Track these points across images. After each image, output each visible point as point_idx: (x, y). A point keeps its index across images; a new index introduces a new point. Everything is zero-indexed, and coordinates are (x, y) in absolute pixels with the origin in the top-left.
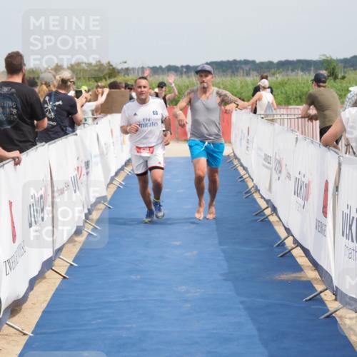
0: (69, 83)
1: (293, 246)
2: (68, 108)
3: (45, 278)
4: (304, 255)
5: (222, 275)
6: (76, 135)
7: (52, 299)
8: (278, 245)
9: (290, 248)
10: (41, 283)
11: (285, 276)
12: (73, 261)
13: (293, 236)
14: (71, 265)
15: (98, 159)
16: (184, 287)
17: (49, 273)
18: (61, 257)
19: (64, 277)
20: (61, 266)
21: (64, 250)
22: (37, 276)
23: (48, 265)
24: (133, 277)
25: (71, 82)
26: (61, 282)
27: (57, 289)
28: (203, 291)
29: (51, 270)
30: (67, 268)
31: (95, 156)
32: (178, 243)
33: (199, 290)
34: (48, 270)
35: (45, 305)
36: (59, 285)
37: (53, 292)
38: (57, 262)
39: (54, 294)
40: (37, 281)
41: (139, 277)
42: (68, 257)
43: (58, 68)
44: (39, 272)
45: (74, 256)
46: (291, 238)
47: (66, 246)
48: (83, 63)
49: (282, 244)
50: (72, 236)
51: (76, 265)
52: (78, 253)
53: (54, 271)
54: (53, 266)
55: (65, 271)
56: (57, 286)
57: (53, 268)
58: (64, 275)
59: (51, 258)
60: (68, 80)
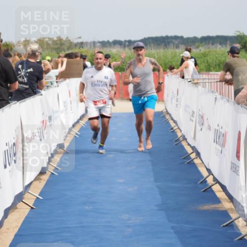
0: (37, 53)
1: (213, 183)
2: (37, 74)
3: (17, 208)
4: (222, 190)
5: (156, 205)
6: (42, 95)
8: (201, 182)
9: (210, 185)
10: (13, 213)
11: (207, 207)
12: (39, 195)
13: (213, 175)
14: (38, 198)
16: (127, 215)
17: (20, 205)
18: (29, 191)
19: (32, 208)
20: (30, 199)
21: (32, 186)
22: (11, 206)
23: (19, 198)
24: (87, 207)
25: (39, 52)
26: (30, 211)
27: (26, 217)
28: (142, 218)
29: (21, 202)
30: (34, 200)
31: (56, 112)
32: (122, 181)
33: (138, 218)
34: (19, 202)
35: (16, 230)
36: (28, 214)
37: (23, 220)
38: (27, 196)
40: (10, 211)
41: (91, 207)
42: (36, 191)
43: (27, 43)
44: (12, 204)
45: (39, 191)
46: (211, 177)
47: (33, 183)
48: (46, 38)
49: (205, 181)
50: (38, 175)
51: (41, 198)
52: (43, 188)
53: (24, 202)
54: (23, 199)
55: (33, 203)
56: (26, 214)
57: (23, 201)
58: (31, 206)
59: (21, 193)
60: (37, 51)
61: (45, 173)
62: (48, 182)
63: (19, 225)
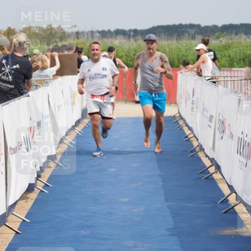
0: (25, 46)
1: (236, 202)
4: (247, 211)
5: (167, 230)
6: (29, 96)
8: (222, 202)
9: (233, 205)
11: (228, 231)
12: (25, 217)
13: (235, 193)
14: (24, 221)
15: (48, 120)
16: (132, 242)
17: (3, 229)
18: (14, 213)
19: (17, 233)
20: (14, 222)
21: (17, 206)
24: (83, 232)
26: (14, 237)
27: (10, 244)
28: (150, 245)
29: (4, 226)
30: (19, 224)
31: (46, 117)
32: (126, 200)
33: (145, 245)
34: (2, 226)
36: (12, 240)
37: (6, 247)
38: (11, 218)
39: (7, 248)
41: (88, 232)
42: (21, 213)
43: (10, 33)
45: (26, 212)
46: (234, 195)
47: (19, 202)
49: (226, 201)
50: (24, 193)
51: (28, 221)
52: (31, 209)
53: (7, 226)
54: (6, 221)
55: (18, 227)
56: (10, 240)
57: (7, 224)
58: (16, 230)
59: (4, 215)
60: (24, 42)
61: (33, 190)
62: (37, 201)
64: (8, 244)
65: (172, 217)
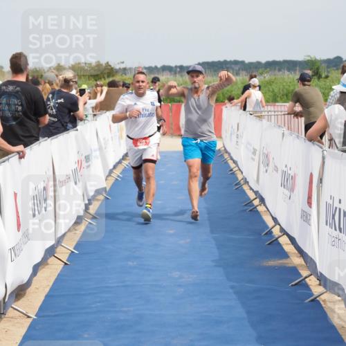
0: (71, 83)
1: (280, 234)
2: (69, 106)
3: (48, 264)
4: (290, 242)
5: (213, 261)
6: (77, 130)
7: (54, 284)
8: (266, 234)
9: (277, 236)
10: (44, 269)
11: (272, 262)
12: (74, 249)
13: (279, 225)
14: (72, 252)
15: (98, 153)
16: (178, 273)
17: (52, 260)
18: (63, 244)
19: (66, 264)
20: (63, 254)
21: (66, 238)
22: (41, 262)
23: (50, 252)
24: (130, 263)
25: (73, 82)
26: (63, 268)
27: (59, 275)
28: (195, 276)
29: (53, 257)
30: (68, 255)
31: (95, 151)
32: (172, 232)
33: (191, 276)
34: (50, 257)
35: (47, 290)
36: (61, 271)
37: (55, 277)
38: (59, 249)
39: (56, 279)
40: (40, 267)
41: (135, 263)
42: (69, 245)
43: (59, 68)
44: (43, 259)
45: (74, 244)
46: (278, 227)
47: (68, 234)
49: (270, 233)
50: (73, 225)
51: (77, 252)
52: (79, 241)
53: (56, 257)
54: (55, 253)
55: (67, 258)
56: (59, 271)
57: (56, 255)
58: (65, 261)
59: (53, 245)
60: (71, 80)
63: (51, 284)
64: (57, 275)
65: (218, 248)
